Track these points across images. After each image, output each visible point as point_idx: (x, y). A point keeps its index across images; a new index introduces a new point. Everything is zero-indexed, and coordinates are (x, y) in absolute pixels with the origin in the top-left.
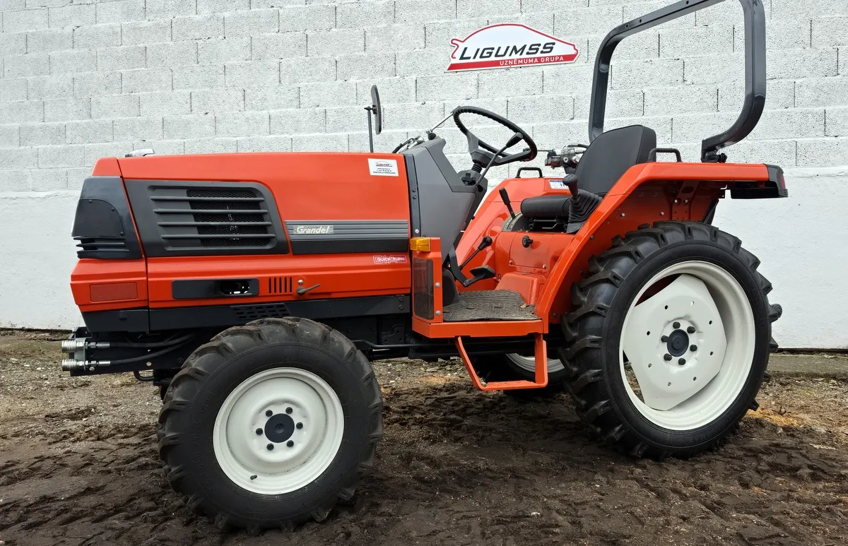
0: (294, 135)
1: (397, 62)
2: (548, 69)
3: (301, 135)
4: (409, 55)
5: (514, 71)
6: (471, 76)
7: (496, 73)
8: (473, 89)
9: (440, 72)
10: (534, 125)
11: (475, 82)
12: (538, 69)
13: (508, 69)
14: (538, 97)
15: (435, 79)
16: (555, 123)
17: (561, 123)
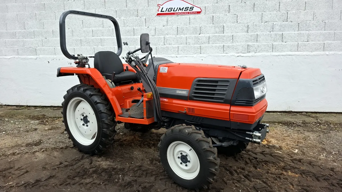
0: (102, 37)
1: (138, 12)
2: (192, 16)
3: (105, 37)
4: (143, 9)
5: (180, 17)
6: (165, 18)
7: (174, 17)
8: (165, 23)
9: (154, 16)
10: (187, 36)
11: (166, 20)
12: (188, 16)
13: (177, 16)
14: (188, 26)
15: (152, 18)
16: (194, 35)
17: (196, 35)
